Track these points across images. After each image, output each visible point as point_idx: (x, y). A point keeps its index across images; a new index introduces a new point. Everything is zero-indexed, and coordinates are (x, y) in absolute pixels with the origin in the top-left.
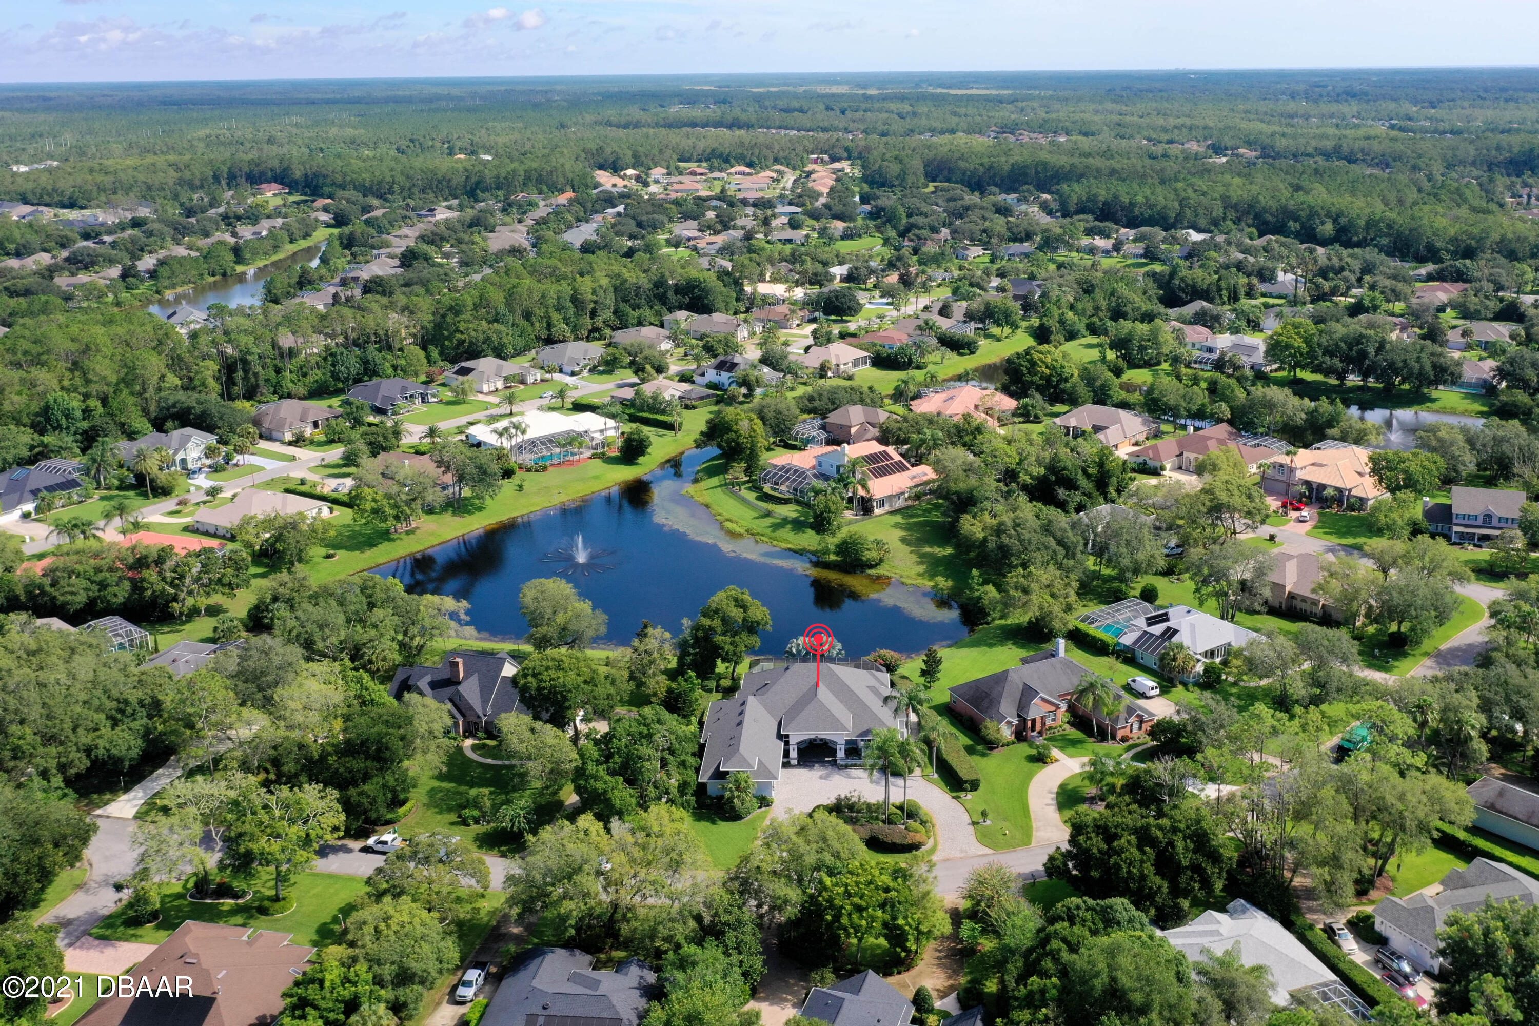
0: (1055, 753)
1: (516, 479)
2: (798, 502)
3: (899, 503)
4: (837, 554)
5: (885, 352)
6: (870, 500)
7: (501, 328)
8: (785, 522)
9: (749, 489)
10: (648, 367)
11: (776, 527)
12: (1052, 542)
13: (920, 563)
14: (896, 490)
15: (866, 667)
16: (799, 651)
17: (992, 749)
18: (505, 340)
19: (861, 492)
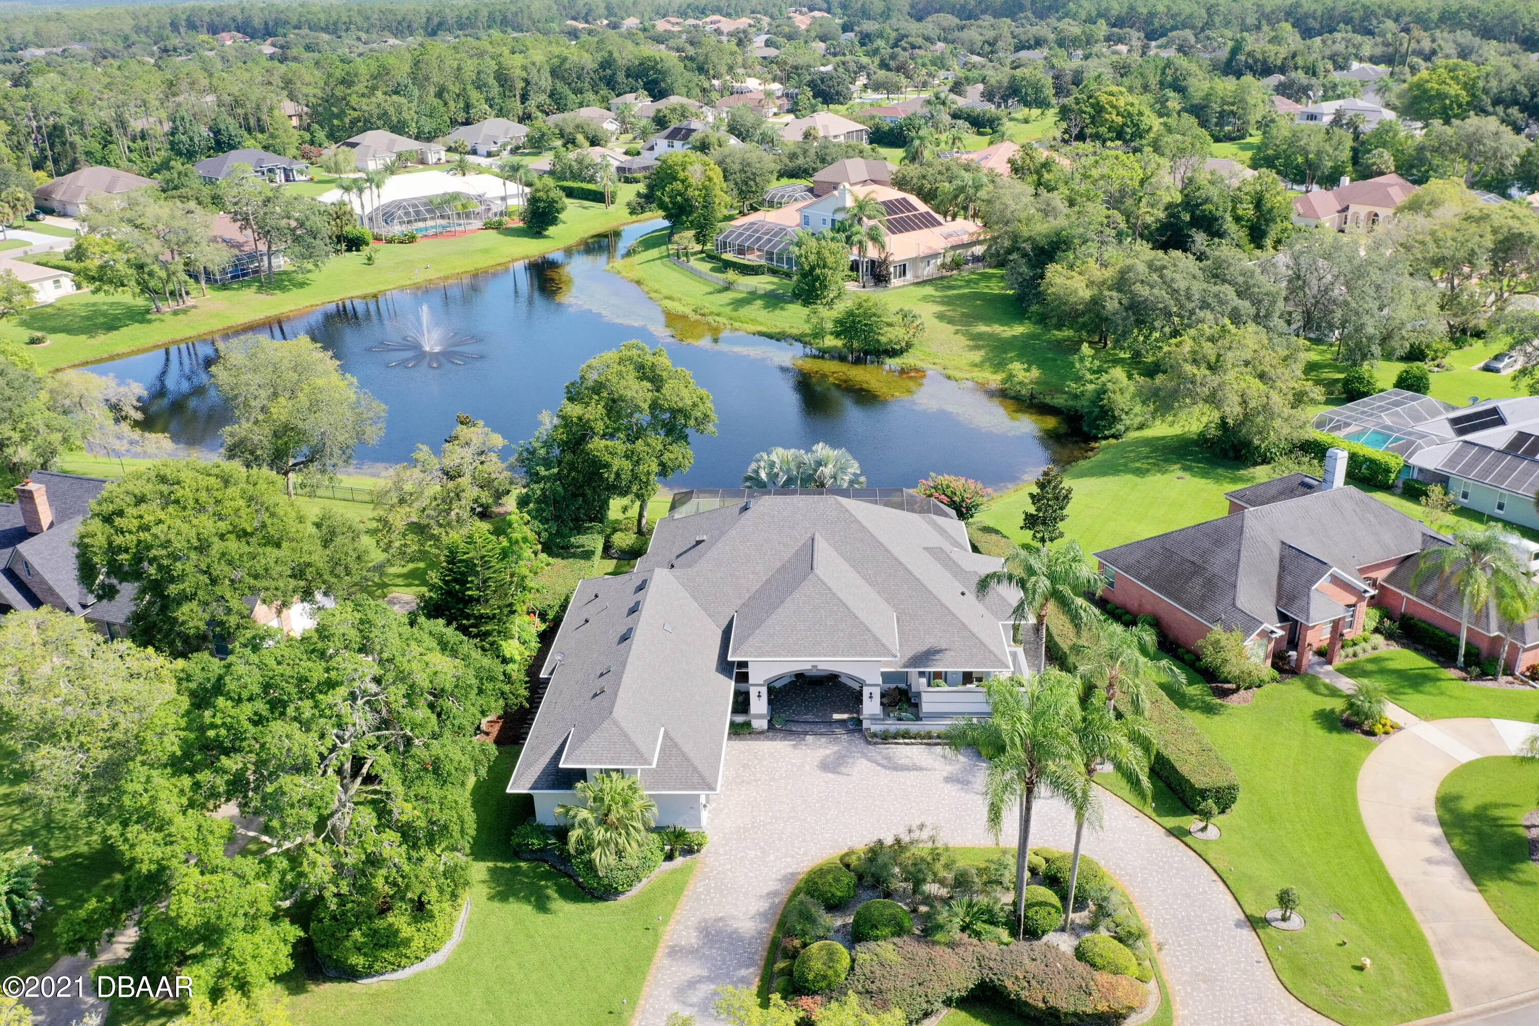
0: (1392, 712)
1: (366, 251)
2: (774, 272)
3: (929, 271)
4: (837, 335)
5: (886, 126)
6: (884, 263)
7: (402, 100)
8: (753, 296)
9: (703, 259)
10: (580, 138)
11: (739, 304)
12: (1229, 291)
13: (977, 348)
14: (923, 251)
15: (910, 506)
16: (773, 477)
17: (1224, 694)
18: (406, 116)
19: (872, 252)
